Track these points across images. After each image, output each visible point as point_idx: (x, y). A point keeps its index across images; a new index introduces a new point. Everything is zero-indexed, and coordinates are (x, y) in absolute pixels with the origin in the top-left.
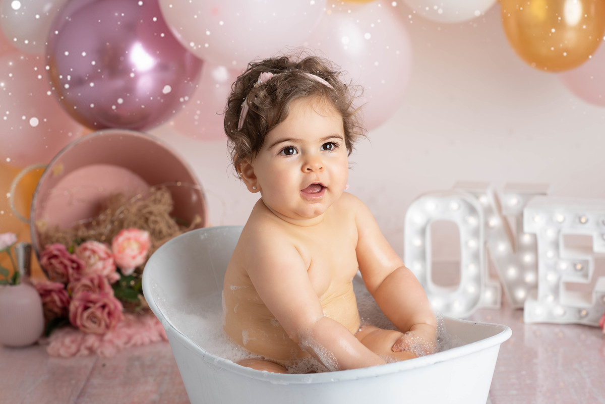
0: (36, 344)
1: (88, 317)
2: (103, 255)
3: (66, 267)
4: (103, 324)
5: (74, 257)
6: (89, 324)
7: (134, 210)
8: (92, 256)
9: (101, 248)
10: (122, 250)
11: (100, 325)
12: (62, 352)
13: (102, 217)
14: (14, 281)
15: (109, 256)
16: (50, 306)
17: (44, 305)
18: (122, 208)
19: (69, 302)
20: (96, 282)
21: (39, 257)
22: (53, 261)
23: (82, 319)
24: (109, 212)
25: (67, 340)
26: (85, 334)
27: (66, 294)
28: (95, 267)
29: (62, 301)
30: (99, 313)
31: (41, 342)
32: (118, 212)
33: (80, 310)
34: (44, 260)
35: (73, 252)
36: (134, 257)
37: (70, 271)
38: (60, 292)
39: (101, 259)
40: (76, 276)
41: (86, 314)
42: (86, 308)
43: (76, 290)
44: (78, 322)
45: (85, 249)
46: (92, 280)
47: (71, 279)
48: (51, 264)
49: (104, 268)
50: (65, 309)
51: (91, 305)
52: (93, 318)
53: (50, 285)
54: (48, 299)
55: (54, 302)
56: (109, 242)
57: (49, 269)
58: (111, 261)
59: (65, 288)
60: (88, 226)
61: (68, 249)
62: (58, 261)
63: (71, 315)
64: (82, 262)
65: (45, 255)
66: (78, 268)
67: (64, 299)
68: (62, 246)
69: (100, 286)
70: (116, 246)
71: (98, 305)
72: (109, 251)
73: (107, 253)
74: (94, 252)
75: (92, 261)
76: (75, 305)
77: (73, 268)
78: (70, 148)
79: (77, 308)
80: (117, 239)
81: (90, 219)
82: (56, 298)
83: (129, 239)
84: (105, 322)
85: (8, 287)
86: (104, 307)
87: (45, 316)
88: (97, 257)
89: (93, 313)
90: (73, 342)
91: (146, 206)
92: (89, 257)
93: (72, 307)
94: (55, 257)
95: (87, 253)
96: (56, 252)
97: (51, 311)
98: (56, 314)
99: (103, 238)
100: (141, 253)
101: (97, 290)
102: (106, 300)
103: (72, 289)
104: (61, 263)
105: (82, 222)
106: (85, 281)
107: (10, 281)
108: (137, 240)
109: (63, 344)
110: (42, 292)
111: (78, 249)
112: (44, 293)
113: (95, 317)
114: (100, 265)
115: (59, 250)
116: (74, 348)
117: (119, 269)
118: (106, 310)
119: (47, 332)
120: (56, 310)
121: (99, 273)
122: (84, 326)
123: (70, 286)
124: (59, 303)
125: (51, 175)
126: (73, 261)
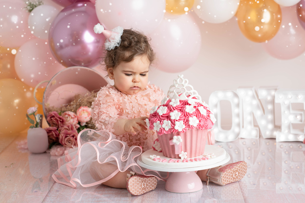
0: (45, 152)
1: (67, 141)
2: (73, 116)
3: (57, 121)
4: (73, 143)
5: (61, 117)
6: (67, 143)
7: (86, 99)
8: (68, 117)
9: (72, 114)
10: (80, 115)
11: (72, 144)
12: (57, 154)
13: (72, 103)
14: (36, 126)
15: (76, 117)
16: (51, 137)
17: (49, 136)
18: (80, 99)
19: (59, 135)
20: (70, 127)
21: (46, 118)
22: (52, 118)
23: (65, 141)
24: (75, 101)
25: (59, 149)
26: (66, 147)
27: (58, 132)
28: (69, 122)
29: (56, 134)
30: (71, 138)
31: (47, 151)
32: (79, 100)
33: (64, 137)
34: (49, 118)
35: (60, 115)
36: (86, 118)
37: (59, 123)
38: (55, 131)
39: (72, 118)
40: (61, 125)
41: (66, 139)
42: (66, 137)
43: (62, 130)
44: (63, 143)
45: (66, 114)
46: (68, 127)
47: (60, 126)
48: (51, 120)
49: (73, 122)
50: (57, 138)
51: (68, 135)
52: (69, 141)
53: (51, 128)
54: (50, 134)
55: (53, 135)
56: (75, 112)
57: (51, 122)
58: (76, 119)
59: (57, 130)
60: (66, 106)
61: (58, 114)
62: (54, 118)
63: (60, 140)
64: (64, 119)
65: (49, 116)
66: (63, 122)
67: (57, 134)
68: (56, 112)
69: (72, 129)
70: (78, 113)
71: (71, 135)
72: (75, 115)
73: (74, 116)
74: (69, 115)
75: (68, 119)
76: (62, 136)
77: (60, 121)
78: (59, 73)
79: (62, 137)
80: (79, 110)
81: (67, 104)
82: (54, 133)
83: (84, 110)
84: (74, 142)
85: (34, 128)
86: (73, 136)
87: (49, 141)
88: (70, 117)
89: (69, 138)
90: (61, 150)
91: (90, 98)
92: (67, 117)
93: (60, 137)
94: (53, 117)
95: (67, 116)
96: (53, 115)
97: (51, 139)
98: (53, 140)
99: (73, 111)
100: (89, 116)
101: (71, 130)
102: (74, 133)
103: (60, 131)
104: (56, 119)
105: (63, 105)
106: (66, 127)
107: (35, 126)
108: (87, 111)
109: (57, 151)
110: (48, 131)
111: (63, 114)
112: (49, 131)
113: (70, 140)
114: (72, 120)
115: (55, 114)
116: (61, 152)
117: (79, 123)
118: (75, 137)
119: (50, 147)
120: (54, 139)
121: (71, 124)
122: (65, 144)
123: (59, 129)
124: (55, 135)
125: (51, 84)
126: (60, 119)
